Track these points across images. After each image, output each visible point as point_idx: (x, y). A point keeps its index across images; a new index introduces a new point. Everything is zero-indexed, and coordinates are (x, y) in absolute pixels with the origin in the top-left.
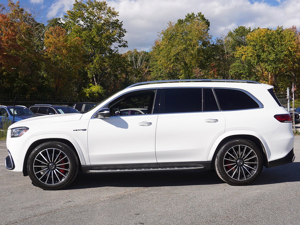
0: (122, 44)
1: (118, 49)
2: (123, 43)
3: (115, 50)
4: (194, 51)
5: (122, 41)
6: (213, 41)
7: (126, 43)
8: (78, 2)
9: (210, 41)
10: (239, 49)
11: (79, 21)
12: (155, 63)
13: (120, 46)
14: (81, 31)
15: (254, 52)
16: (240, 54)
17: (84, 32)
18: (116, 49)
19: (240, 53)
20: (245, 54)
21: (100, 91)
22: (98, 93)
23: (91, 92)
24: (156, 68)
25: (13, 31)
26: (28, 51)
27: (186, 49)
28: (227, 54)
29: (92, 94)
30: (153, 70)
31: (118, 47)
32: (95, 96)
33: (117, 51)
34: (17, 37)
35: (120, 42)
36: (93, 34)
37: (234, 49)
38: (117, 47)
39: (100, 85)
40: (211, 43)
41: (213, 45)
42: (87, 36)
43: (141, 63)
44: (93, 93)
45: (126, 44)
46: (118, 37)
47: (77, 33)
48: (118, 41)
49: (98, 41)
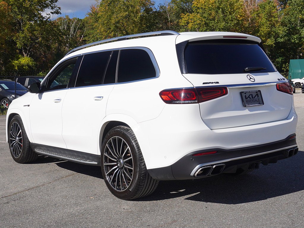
0: (54, 11)
1: (50, 16)
2: (55, 9)
3: (46, 17)
4: (136, 18)
5: (55, 7)
6: (156, 7)
7: (59, 9)
9: (153, 8)
10: (185, 16)
12: (91, 31)
13: (52, 13)
15: (203, 20)
16: (186, 22)
18: (48, 16)
19: (186, 20)
20: (191, 22)
21: (30, 64)
22: (28, 65)
23: (20, 64)
24: (93, 37)
27: (128, 17)
28: (171, 23)
29: (21, 67)
30: (89, 39)
31: (51, 14)
32: (25, 69)
33: (49, 18)
35: (52, 8)
37: (178, 17)
38: (49, 14)
39: (30, 56)
40: (154, 10)
41: (156, 12)
43: (74, 31)
44: (23, 66)
45: (59, 11)
46: (50, 3)
48: (50, 7)
49: (28, 6)
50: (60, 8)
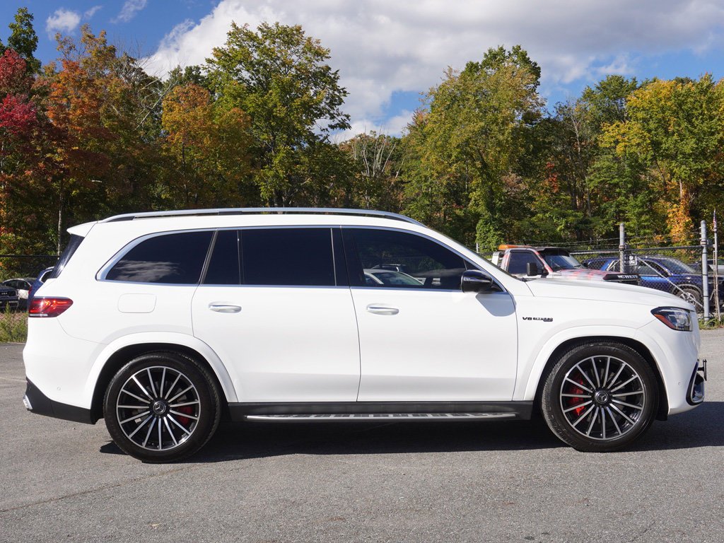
0: (336, 122)
1: (329, 134)
2: (339, 118)
3: (321, 135)
4: (503, 134)
5: (338, 115)
6: (549, 110)
7: (345, 118)
8: (237, 29)
9: (542, 112)
10: (610, 128)
11: (239, 70)
12: (414, 163)
13: (332, 127)
14: (245, 93)
15: (645, 136)
16: (612, 140)
17: (252, 97)
18: (324, 134)
19: (612, 137)
20: (624, 141)
24: (416, 175)
25: (93, 97)
26: (127, 141)
27: (485, 132)
28: (581, 142)
30: (410, 179)
31: (329, 129)
33: (326, 138)
34: (101, 110)
35: (332, 117)
36: (272, 100)
37: (597, 129)
38: (327, 129)
40: (545, 116)
41: (548, 120)
42: (257, 105)
43: (383, 162)
45: (347, 121)
46: (327, 107)
47: (235, 98)
48: (327, 115)
49: (283, 115)
50: (348, 116)
